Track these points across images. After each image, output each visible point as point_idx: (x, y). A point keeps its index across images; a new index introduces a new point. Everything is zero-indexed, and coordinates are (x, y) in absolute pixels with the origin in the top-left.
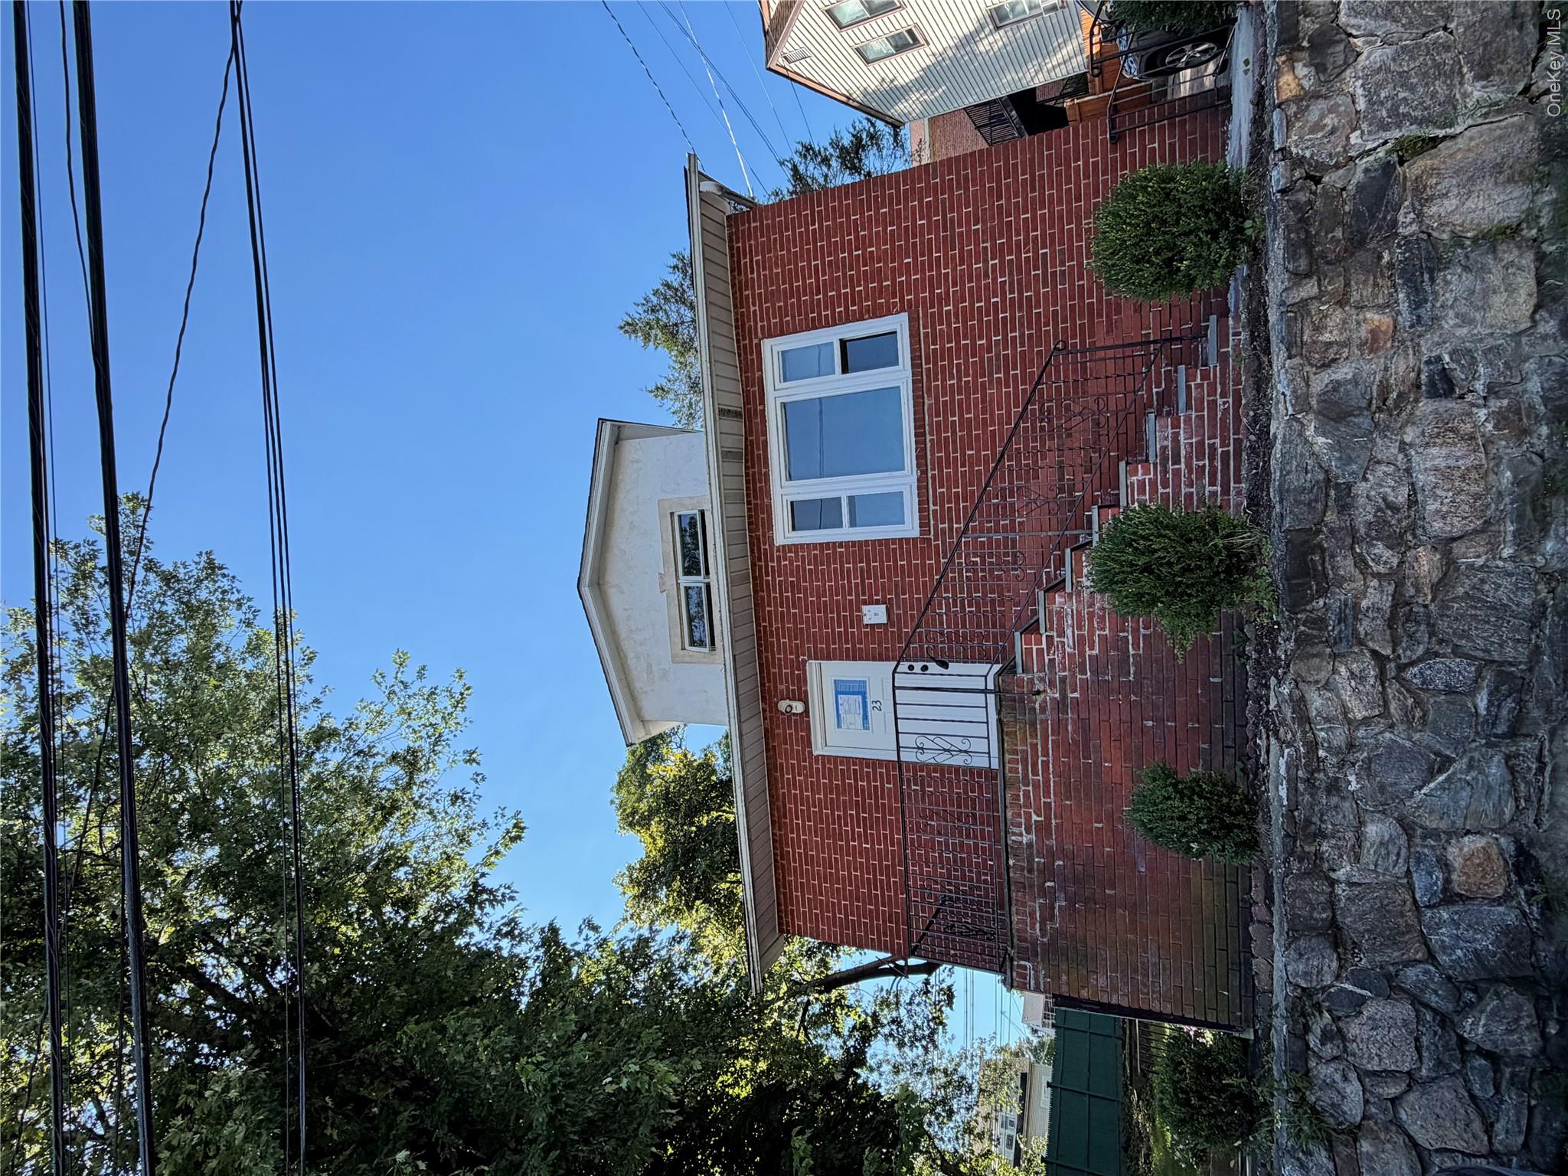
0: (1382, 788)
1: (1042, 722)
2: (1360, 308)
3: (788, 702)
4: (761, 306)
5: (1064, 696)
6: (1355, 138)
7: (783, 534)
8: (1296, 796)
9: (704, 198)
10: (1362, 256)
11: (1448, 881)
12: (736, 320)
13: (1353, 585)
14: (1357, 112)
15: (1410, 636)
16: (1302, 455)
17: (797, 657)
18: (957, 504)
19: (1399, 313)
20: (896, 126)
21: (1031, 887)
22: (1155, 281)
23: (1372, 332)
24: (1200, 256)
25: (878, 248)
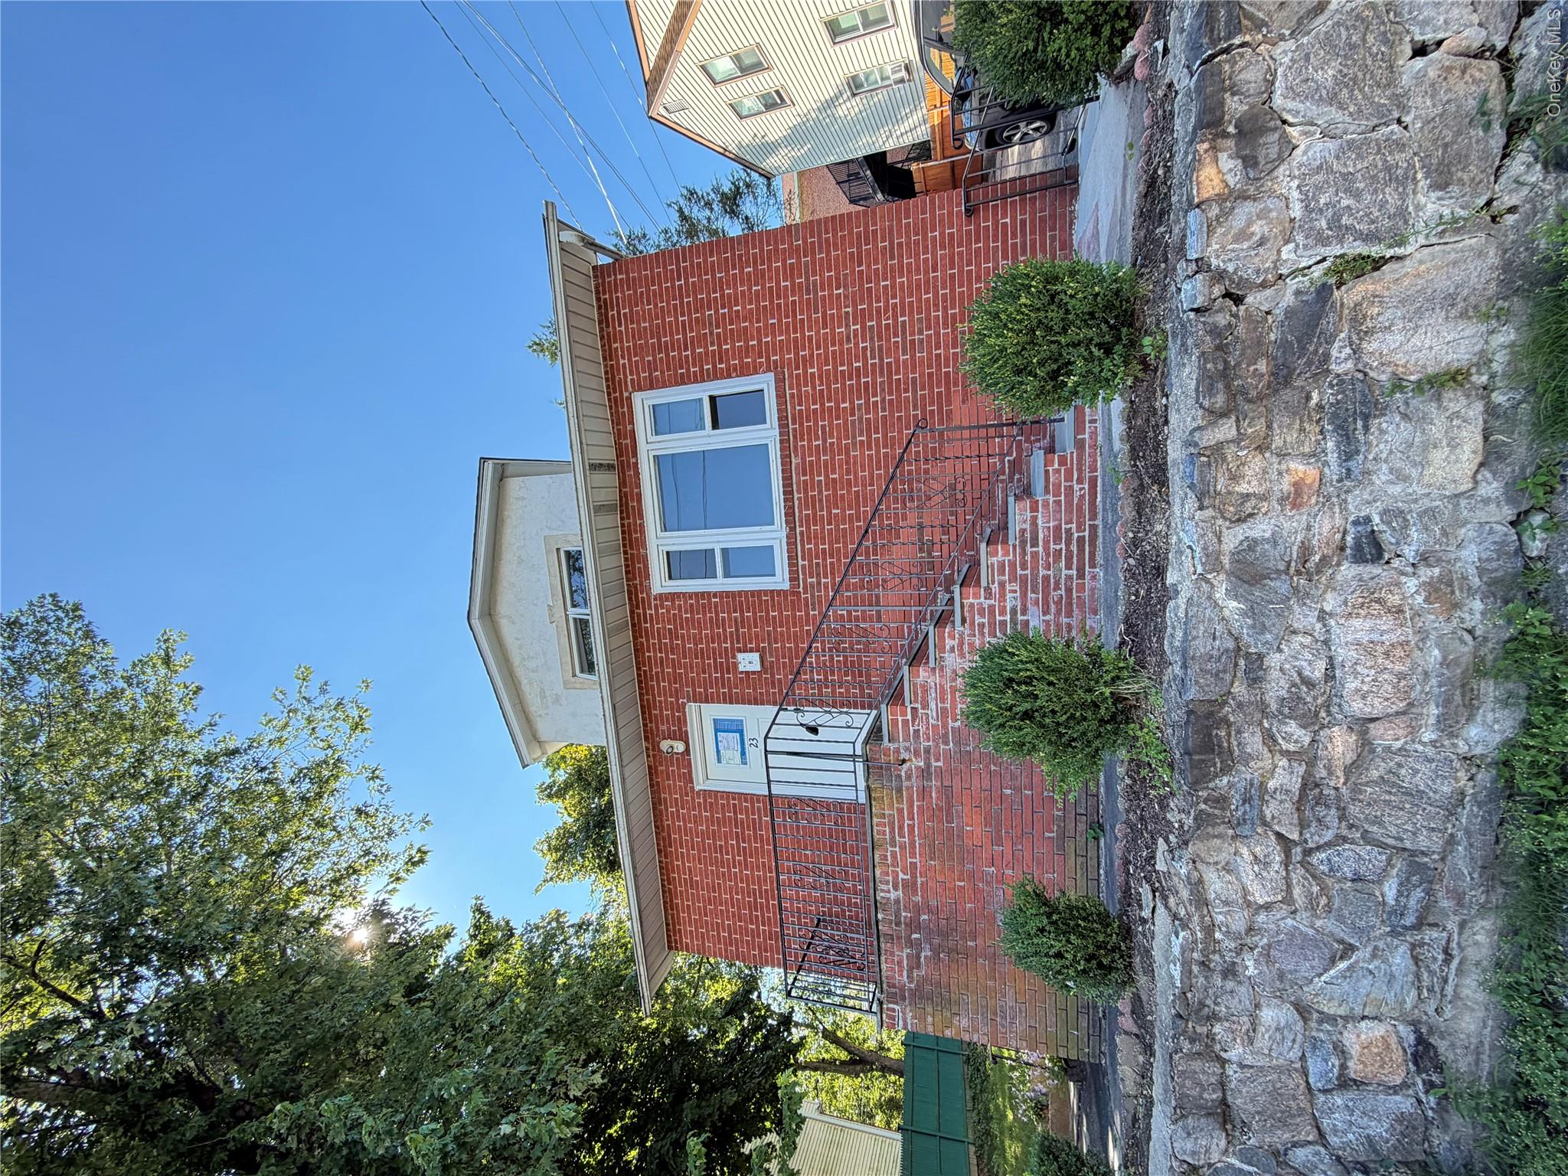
0: (1281, 976)
1: (908, 788)
2: (1282, 455)
3: (670, 742)
4: (630, 360)
5: (928, 765)
6: (1287, 252)
7: (659, 582)
8: (1190, 979)
9: (563, 248)
10: (1287, 395)
11: (1343, 1067)
12: (606, 373)
13: (1260, 764)
14: (1292, 220)
15: (1319, 821)
16: (1210, 620)
17: (677, 700)
18: (825, 559)
19: (1326, 464)
20: (768, 177)
21: (899, 938)
22: (1038, 396)
23: (1295, 484)
24: (1089, 372)
25: (744, 308)
